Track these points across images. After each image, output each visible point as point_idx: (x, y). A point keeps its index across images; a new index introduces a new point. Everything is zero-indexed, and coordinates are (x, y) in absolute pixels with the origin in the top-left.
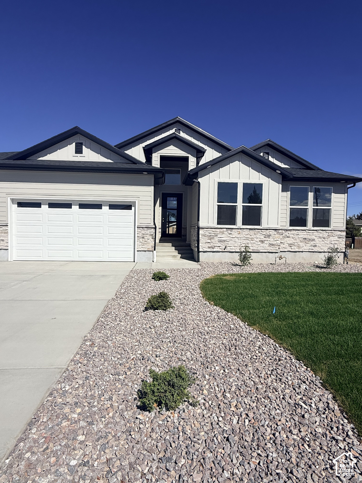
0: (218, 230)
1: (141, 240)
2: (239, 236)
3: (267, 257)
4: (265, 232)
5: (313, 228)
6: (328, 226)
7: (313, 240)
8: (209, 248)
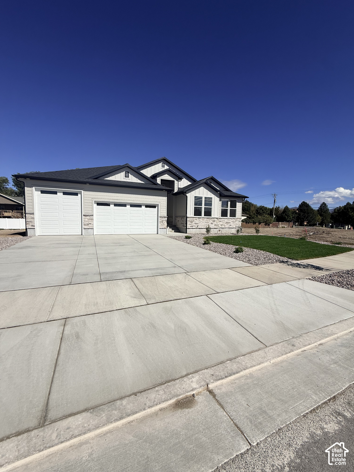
0: (195, 218)
1: (161, 223)
2: (203, 221)
3: (214, 230)
4: (213, 219)
5: (230, 218)
6: (235, 217)
7: (230, 223)
8: (191, 226)
